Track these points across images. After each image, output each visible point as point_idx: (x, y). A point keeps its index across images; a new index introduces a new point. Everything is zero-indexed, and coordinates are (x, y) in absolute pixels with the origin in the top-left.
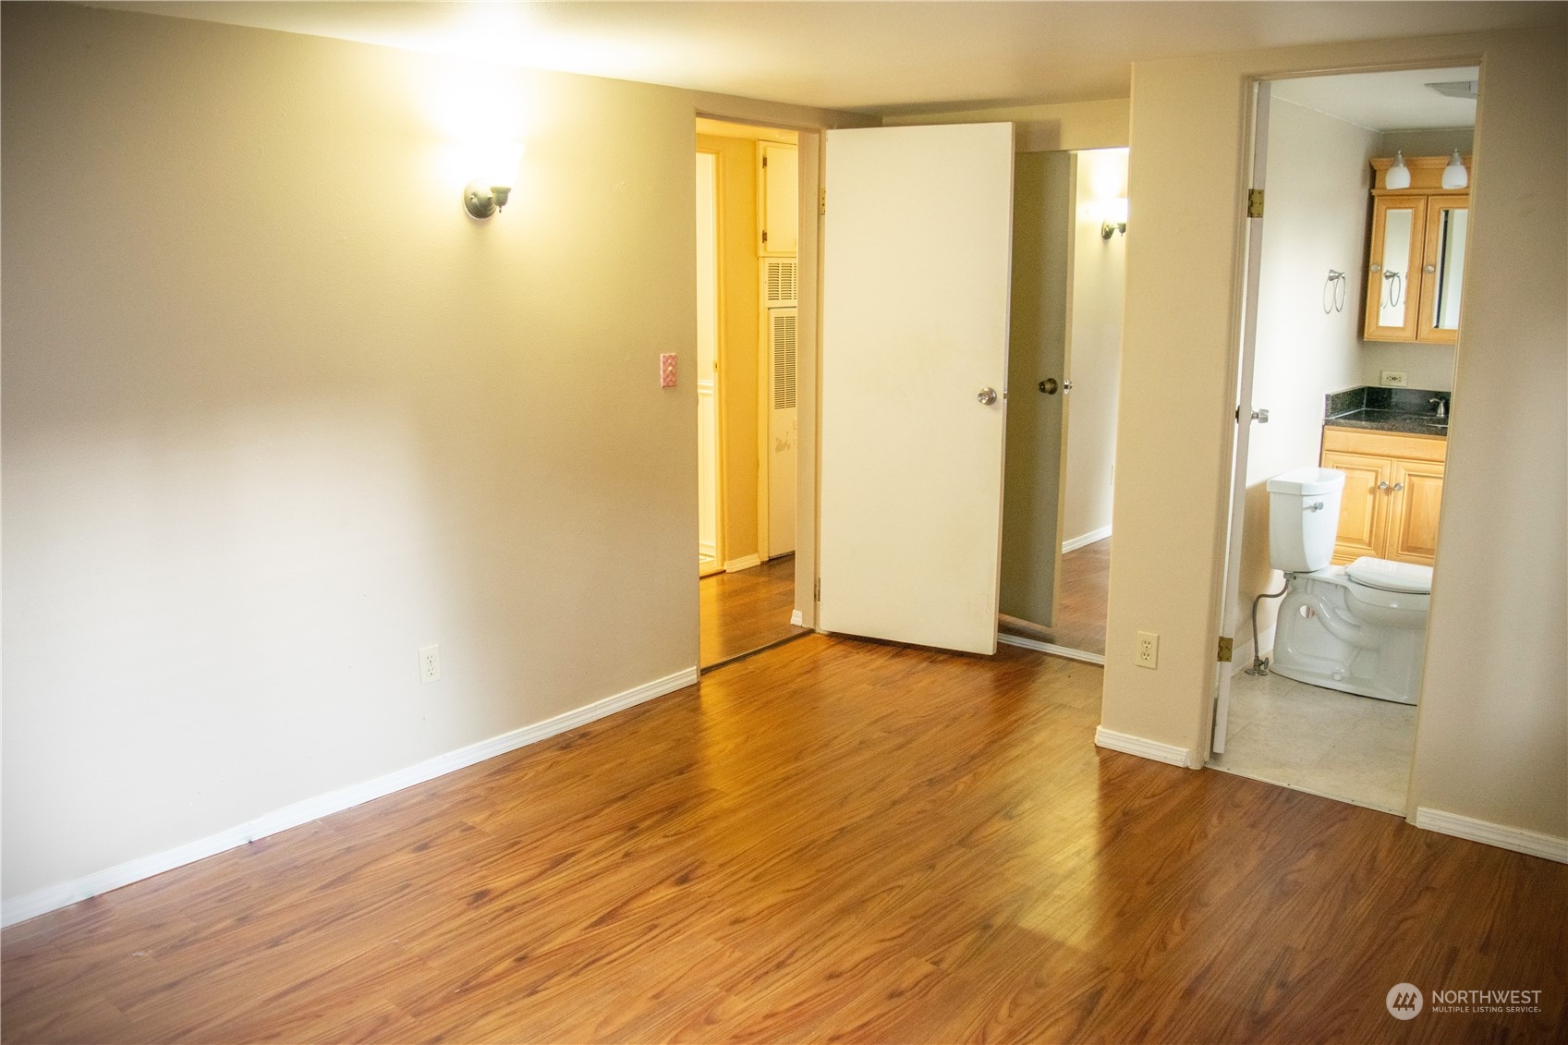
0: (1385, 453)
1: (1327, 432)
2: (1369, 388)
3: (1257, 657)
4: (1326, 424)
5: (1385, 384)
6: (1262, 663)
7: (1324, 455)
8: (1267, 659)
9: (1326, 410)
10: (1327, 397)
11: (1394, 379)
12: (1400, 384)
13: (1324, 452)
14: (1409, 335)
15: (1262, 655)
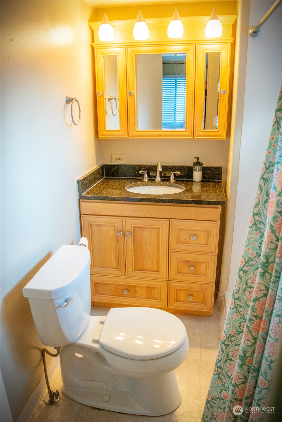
0: (118, 215)
1: (82, 203)
2: (106, 165)
3: (50, 392)
4: (80, 199)
5: (115, 162)
6: (54, 394)
7: (82, 217)
8: (57, 391)
9: (79, 190)
10: (78, 181)
11: (119, 159)
12: (122, 162)
13: (82, 216)
14: (123, 135)
15: (53, 390)
